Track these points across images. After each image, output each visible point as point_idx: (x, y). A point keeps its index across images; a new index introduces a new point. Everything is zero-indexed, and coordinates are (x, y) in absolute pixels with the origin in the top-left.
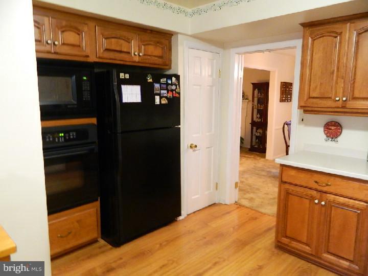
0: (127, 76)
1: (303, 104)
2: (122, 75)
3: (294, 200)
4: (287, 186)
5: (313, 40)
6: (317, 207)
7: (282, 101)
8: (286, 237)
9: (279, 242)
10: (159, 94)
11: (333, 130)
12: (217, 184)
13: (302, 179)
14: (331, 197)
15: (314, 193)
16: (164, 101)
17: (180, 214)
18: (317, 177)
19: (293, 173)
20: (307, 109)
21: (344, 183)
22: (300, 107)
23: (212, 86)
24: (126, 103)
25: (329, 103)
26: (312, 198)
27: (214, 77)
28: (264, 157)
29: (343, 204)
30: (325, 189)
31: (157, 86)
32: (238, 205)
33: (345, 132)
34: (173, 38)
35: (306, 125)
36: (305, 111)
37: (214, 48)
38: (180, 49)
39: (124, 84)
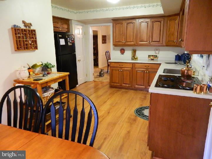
0: (61, 36)
1: (114, 44)
2: (59, 36)
3: (114, 71)
4: (112, 68)
5: (116, 25)
6: (120, 72)
7: (103, 43)
8: (113, 83)
9: (111, 85)
10: (69, 42)
11: (122, 51)
12: (87, 74)
13: (116, 65)
14: (123, 68)
15: (119, 68)
16: (71, 44)
17: (78, 84)
18: (119, 64)
19: (113, 64)
20: (115, 45)
21: (126, 64)
22: (114, 45)
23: (83, 38)
24: (61, 45)
25: (121, 43)
26: (119, 70)
27: (83, 35)
28: (98, 67)
29: (126, 70)
30: (122, 67)
31: (68, 39)
32: (95, 81)
33: (126, 52)
34: (70, 21)
35: (115, 50)
36: (115, 46)
37: (82, 24)
38: (73, 25)
39: (60, 39)
